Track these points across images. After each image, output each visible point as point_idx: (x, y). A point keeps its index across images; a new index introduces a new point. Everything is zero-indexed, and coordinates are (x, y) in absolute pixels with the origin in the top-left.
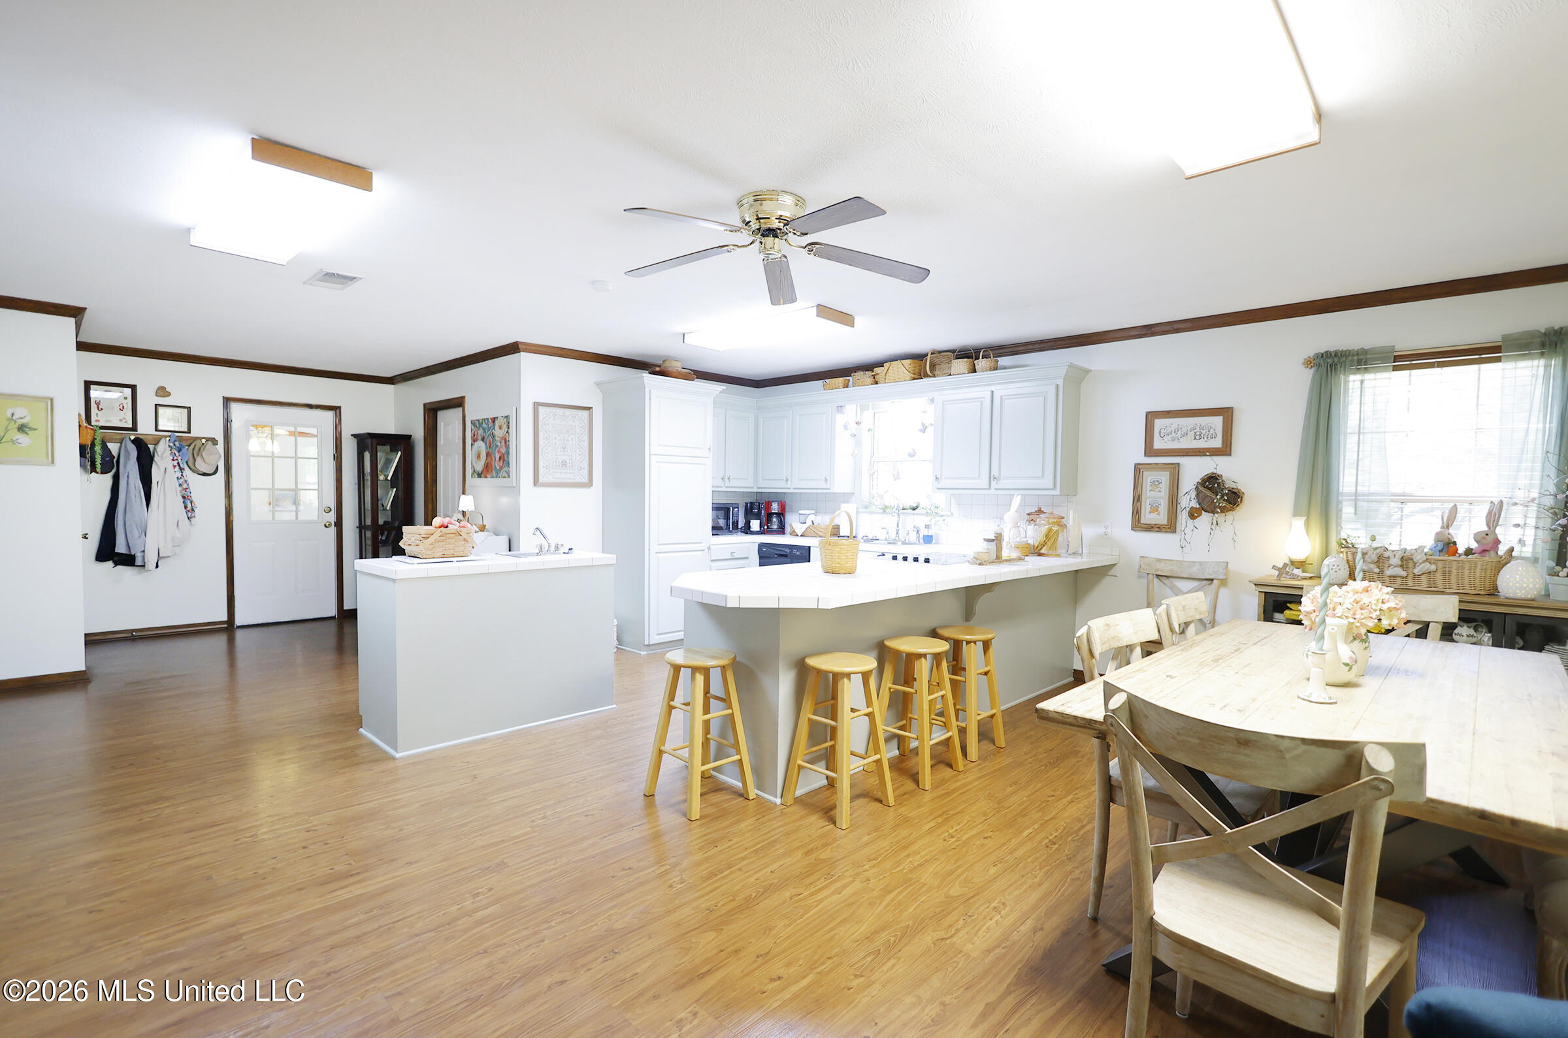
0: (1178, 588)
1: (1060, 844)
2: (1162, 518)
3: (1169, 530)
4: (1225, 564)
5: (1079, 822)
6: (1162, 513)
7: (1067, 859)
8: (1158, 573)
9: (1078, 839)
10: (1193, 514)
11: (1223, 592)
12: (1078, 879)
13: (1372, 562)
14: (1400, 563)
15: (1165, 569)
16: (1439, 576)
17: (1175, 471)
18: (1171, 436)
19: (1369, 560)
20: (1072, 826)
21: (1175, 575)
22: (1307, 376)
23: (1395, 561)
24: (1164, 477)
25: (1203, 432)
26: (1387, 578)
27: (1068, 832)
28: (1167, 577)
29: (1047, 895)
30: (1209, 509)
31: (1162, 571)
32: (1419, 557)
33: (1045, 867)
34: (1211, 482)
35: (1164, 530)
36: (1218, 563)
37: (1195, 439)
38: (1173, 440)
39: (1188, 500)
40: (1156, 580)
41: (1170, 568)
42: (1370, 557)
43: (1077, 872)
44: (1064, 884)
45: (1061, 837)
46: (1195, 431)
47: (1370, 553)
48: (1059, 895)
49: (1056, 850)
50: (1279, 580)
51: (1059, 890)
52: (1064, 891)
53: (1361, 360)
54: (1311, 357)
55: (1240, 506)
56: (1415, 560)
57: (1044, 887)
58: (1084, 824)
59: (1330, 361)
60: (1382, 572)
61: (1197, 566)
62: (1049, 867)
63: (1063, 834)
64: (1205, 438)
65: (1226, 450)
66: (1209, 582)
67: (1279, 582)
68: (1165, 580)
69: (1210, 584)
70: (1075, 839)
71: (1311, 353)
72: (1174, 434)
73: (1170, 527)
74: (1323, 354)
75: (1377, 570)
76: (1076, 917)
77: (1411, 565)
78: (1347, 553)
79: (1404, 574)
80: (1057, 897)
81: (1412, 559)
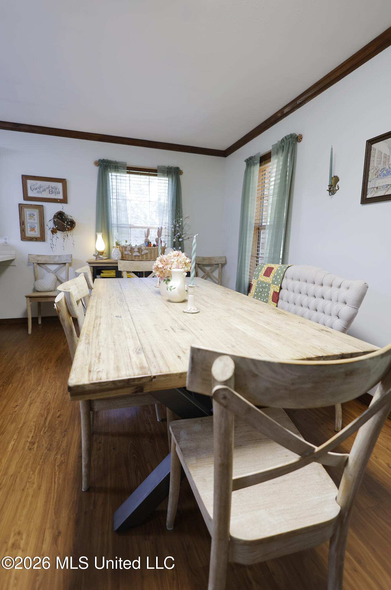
0: (49, 269)
1: (38, 441)
2: (36, 234)
3: (42, 240)
4: (71, 255)
5: (42, 417)
6: (37, 231)
7: (48, 450)
8: (39, 262)
9: (47, 431)
10: (54, 231)
11: (71, 269)
12: (62, 463)
13: (129, 251)
14: (138, 250)
15: (42, 260)
16: (149, 255)
17: (41, 208)
18: (37, 190)
19: (128, 250)
20: (39, 422)
21: (48, 263)
22: (96, 170)
23: (136, 250)
24: (36, 212)
25: (53, 190)
26: (133, 257)
27: (38, 428)
28: (44, 264)
29: (48, 494)
30: (60, 229)
31: (40, 261)
32: (143, 248)
33: (36, 468)
34: (60, 216)
35: (39, 240)
36: (67, 255)
37: (50, 193)
38: (38, 192)
39: (49, 224)
40: (38, 266)
41: (45, 259)
42: (128, 249)
43: (59, 457)
44: (55, 475)
45: (36, 435)
46: (49, 189)
47: (128, 247)
48: (56, 487)
49: (37, 448)
50: (96, 260)
51: (55, 482)
52: (58, 481)
53: (116, 166)
54: (97, 161)
55: (75, 228)
56: (142, 249)
57: (43, 488)
58: (45, 416)
59: (105, 164)
60: (132, 254)
61: (58, 257)
62: (39, 467)
63: (36, 432)
64: (55, 193)
65: (64, 201)
66: (64, 265)
67: (96, 261)
68: (43, 266)
69: (64, 266)
70: (45, 431)
71: (97, 159)
72: (38, 190)
73: (42, 238)
74: (102, 160)
75: (130, 254)
76: (76, 499)
77: (140, 251)
78: (120, 247)
79: (139, 254)
80: (56, 491)
81: (141, 249)
